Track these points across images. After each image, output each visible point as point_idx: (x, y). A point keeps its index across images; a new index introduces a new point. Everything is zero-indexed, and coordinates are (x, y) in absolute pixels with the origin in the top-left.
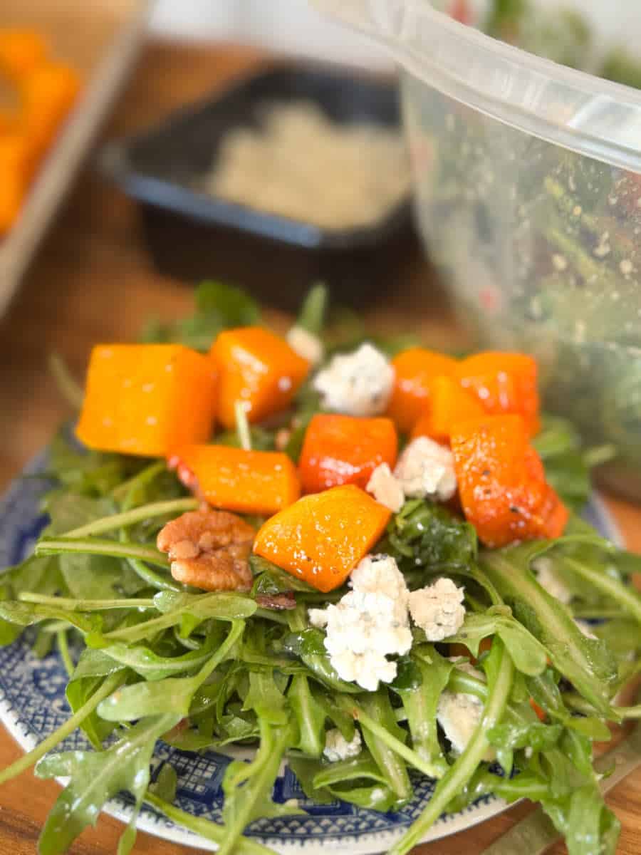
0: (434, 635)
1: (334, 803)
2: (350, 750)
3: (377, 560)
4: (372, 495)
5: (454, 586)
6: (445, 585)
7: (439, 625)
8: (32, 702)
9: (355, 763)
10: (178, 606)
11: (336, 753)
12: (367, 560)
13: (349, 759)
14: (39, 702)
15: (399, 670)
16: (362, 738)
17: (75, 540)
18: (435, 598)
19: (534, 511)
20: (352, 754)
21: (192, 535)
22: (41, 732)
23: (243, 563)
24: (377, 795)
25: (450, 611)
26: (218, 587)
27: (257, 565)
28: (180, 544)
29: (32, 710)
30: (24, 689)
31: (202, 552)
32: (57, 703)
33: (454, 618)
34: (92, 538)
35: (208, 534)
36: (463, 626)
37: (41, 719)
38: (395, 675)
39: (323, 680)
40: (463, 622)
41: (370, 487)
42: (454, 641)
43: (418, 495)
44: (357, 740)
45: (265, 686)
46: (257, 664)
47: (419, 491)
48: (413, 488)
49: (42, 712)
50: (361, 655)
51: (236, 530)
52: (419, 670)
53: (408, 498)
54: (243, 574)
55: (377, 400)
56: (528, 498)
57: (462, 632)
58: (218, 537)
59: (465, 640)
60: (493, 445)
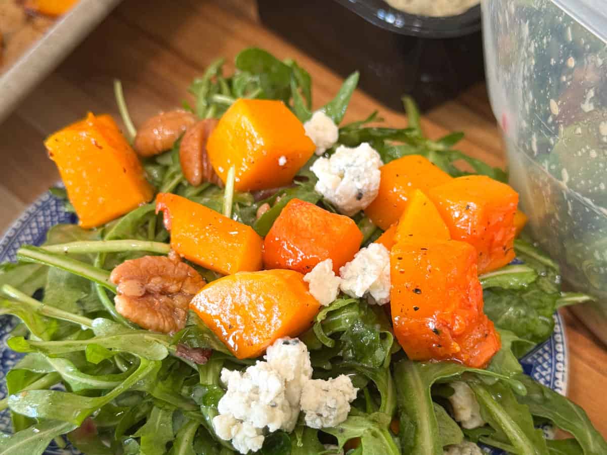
0: (313, 422)
3: (287, 344)
4: (307, 284)
5: (351, 385)
7: (320, 415)
10: (108, 334)
12: (281, 341)
15: (264, 444)
17: (51, 254)
19: (458, 337)
21: (143, 277)
23: (182, 313)
25: (333, 407)
26: (150, 327)
27: (192, 318)
28: (128, 282)
31: (148, 293)
33: (334, 413)
34: (67, 255)
35: (158, 279)
36: (344, 422)
38: (260, 447)
39: (212, 432)
40: (346, 418)
41: (308, 277)
42: (331, 433)
43: (353, 294)
45: (162, 422)
46: (164, 401)
48: (346, 287)
51: (188, 282)
53: (341, 294)
54: (178, 322)
55: (359, 196)
56: (453, 324)
57: (341, 427)
58: (167, 284)
59: (340, 434)
60: (429, 267)
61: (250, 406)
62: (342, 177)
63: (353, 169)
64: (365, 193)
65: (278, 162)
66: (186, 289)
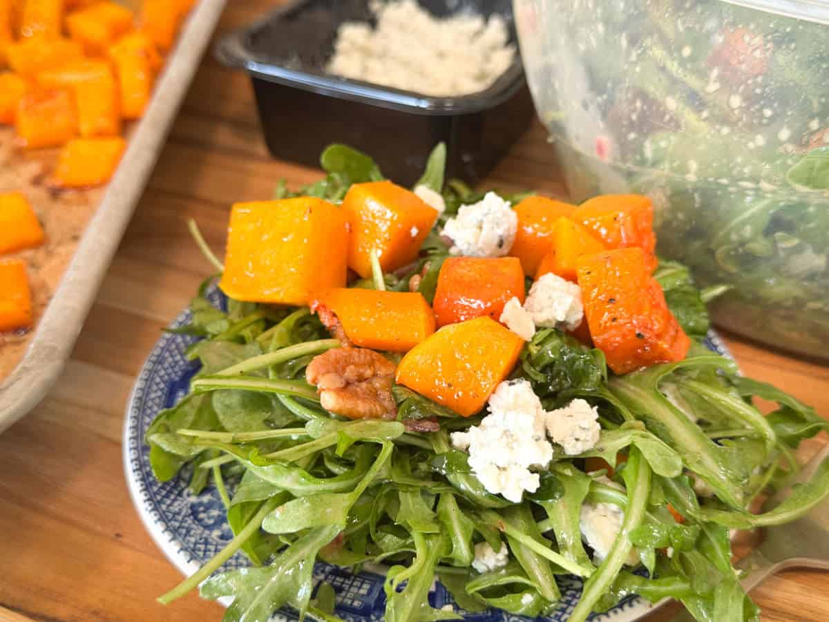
0: (572, 450)
1: (486, 612)
2: (498, 560)
3: (513, 384)
4: (504, 325)
5: (588, 406)
6: (579, 405)
7: (577, 440)
8: (192, 532)
9: (503, 572)
10: (330, 432)
11: (485, 565)
12: (505, 384)
13: (498, 569)
14: (199, 532)
15: (541, 481)
16: (509, 548)
17: (228, 378)
18: (571, 416)
19: (659, 336)
20: (500, 564)
21: (338, 367)
22: (202, 559)
23: (387, 394)
24: (527, 599)
25: (586, 426)
26: (364, 414)
27: (401, 394)
28: (327, 376)
29: (193, 540)
30: (183, 521)
31: (348, 384)
32: (216, 533)
33: (590, 433)
34: (243, 375)
35: (352, 367)
36: (599, 441)
37: (202, 547)
38: (538, 485)
39: (468, 496)
40: (599, 437)
41: (503, 318)
42: (591, 455)
43: (547, 325)
44: (504, 551)
45: (414, 504)
46: (405, 484)
47: (549, 321)
48: (542, 317)
49: (202, 541)
50: (504, 469)
51: (377, 364)
52: (560, 483)
53: (538, 329)
54: (386, 404)
55: (501, 245)
56: (652, 324)
57: (598, 447)
58: (361, 370)
59: (602, 453)
60: (618, 274)
61: (512, 448)
62: (481, 228)
63: (490, 216)
64: (506, 238)
65: (410, 234)
66: (379, 370)
